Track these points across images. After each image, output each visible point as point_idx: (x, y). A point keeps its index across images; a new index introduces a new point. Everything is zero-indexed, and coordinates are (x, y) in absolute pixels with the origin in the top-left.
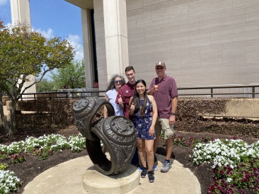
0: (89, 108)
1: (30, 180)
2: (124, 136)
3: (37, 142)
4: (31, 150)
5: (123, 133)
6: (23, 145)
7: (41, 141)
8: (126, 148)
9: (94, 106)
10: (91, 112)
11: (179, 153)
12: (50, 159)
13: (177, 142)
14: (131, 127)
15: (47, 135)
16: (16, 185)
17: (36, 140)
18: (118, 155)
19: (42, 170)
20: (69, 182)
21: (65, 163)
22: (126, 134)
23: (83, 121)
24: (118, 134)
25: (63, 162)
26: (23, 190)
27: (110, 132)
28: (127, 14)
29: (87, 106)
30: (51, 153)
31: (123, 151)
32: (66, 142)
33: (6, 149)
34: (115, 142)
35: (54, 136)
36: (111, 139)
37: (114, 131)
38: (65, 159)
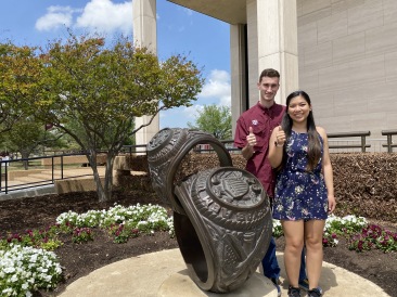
0: (170, 147)
1: (84, 274)
2: (235, 210)
3: (122, 214)
4: (109, 225)
5: (234, 204)
6: (102, 216)
7: (130, 213)
8: (241, 238)
9: (181, 143)
10: (172, 154)
11: (387, 269)
12: (131, 243)
13: (383, 244)
14: (257, 192)
15: (141, 205)
16: (54, 279)
17: (123, 210)
18: (219, 249)
19: (110, 260)
20: (140, 290)
21: (153, 253)
22: (241, 204)
23: (159, 172)
24: (222, 204)
25: (150, 251)
26: (64, 289)
27: (205, 198)
28: (298, 22)
29: (167, 143)
30: (136, 234)
31: (233, 244)
32: (163, 218)
33: (74, 218)
34: (212, 218)
35: (151, 207)
36: (205, 212)
37: (212, 196)
38: (154, 248)
